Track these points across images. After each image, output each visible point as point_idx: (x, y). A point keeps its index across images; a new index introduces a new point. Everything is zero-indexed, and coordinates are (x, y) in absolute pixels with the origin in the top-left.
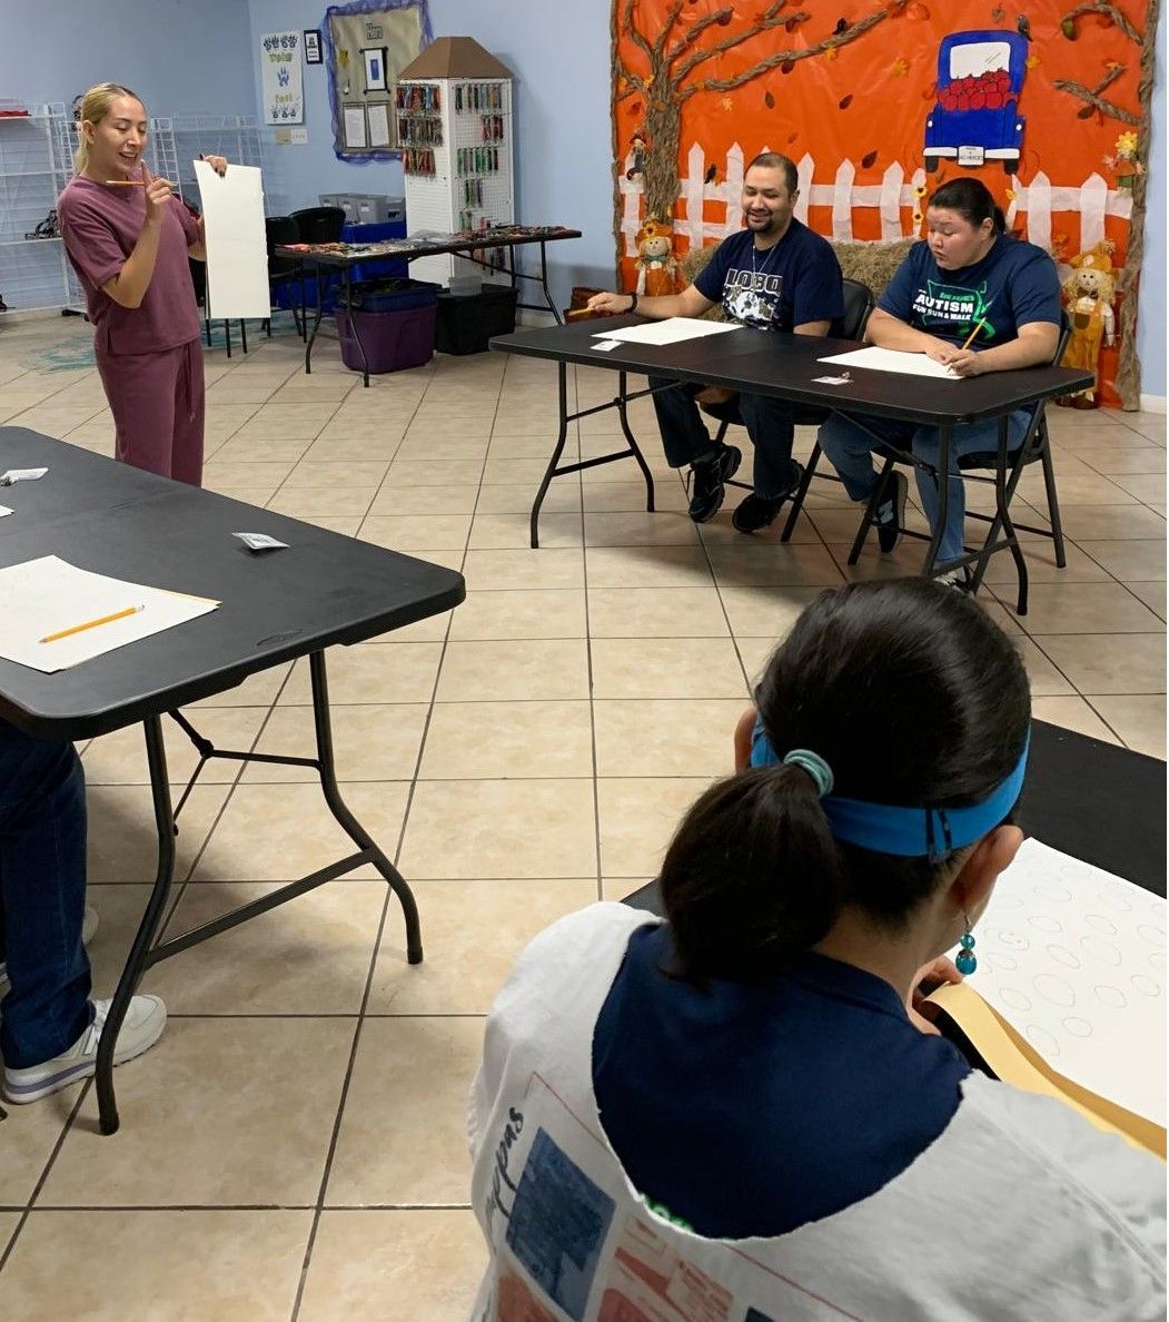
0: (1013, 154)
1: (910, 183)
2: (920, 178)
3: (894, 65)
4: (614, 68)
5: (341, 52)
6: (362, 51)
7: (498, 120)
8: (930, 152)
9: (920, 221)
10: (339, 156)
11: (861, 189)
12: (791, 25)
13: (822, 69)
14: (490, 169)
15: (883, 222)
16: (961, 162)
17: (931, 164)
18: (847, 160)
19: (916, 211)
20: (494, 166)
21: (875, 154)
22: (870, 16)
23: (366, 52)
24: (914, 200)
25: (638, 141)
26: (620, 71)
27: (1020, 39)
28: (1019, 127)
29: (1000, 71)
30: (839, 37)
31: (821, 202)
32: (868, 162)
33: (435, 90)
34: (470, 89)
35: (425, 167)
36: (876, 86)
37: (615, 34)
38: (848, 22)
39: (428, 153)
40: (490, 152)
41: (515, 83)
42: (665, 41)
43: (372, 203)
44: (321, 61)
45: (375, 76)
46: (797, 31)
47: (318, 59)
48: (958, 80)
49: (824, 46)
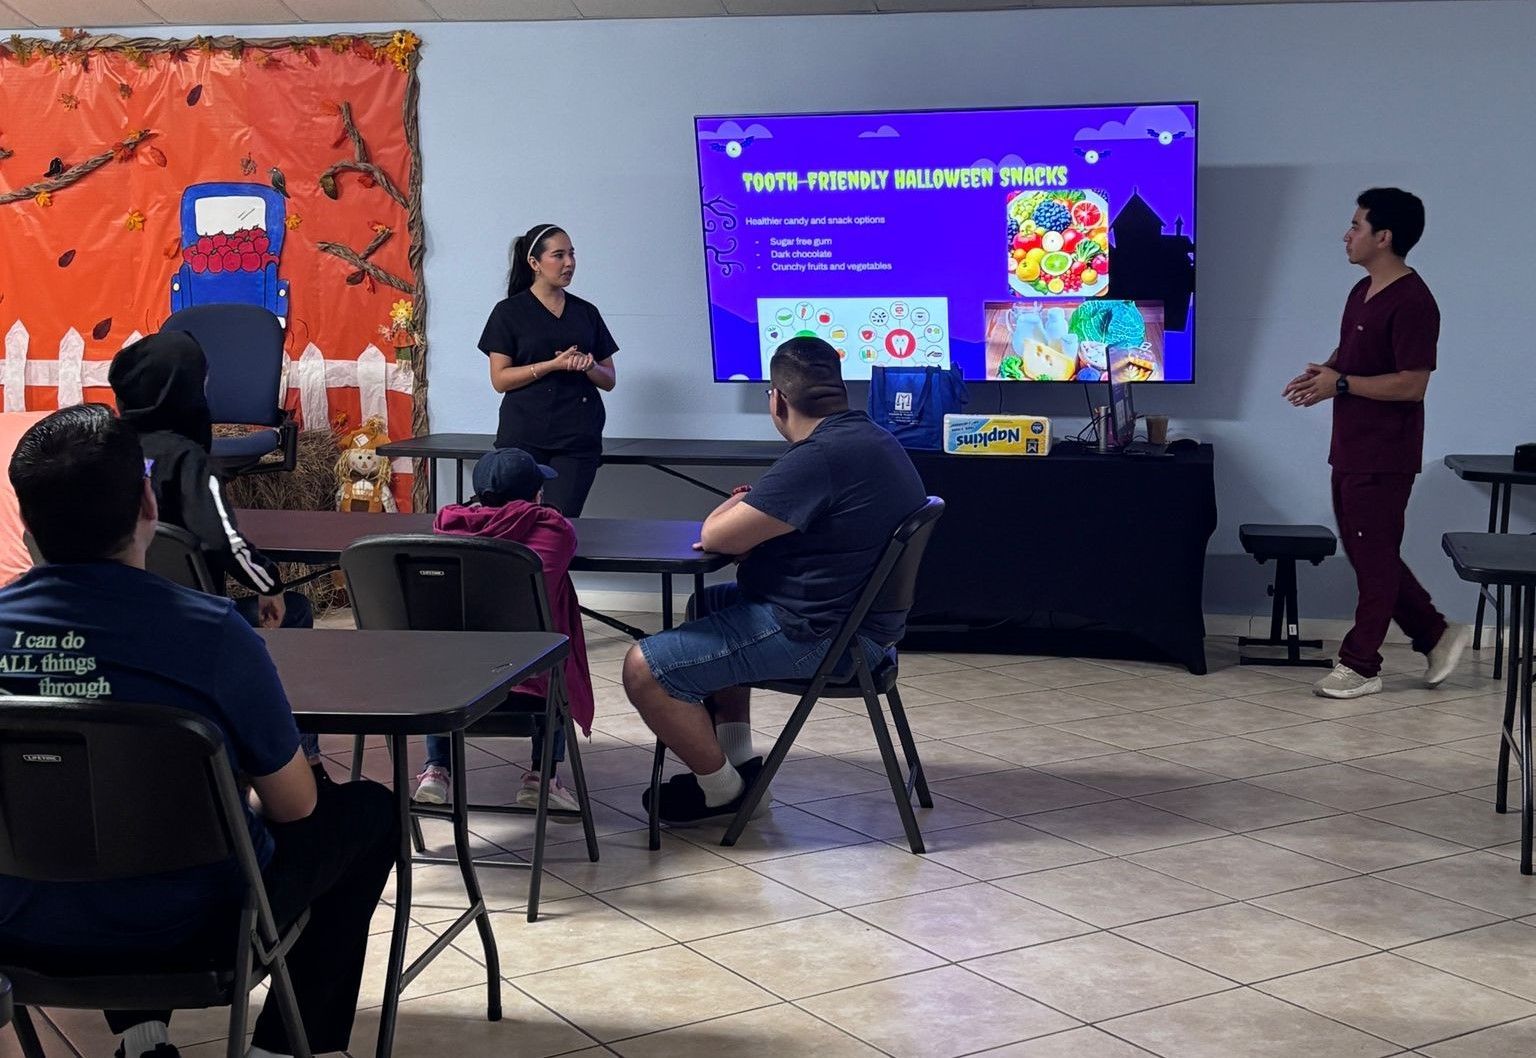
3: (126, 216)
11: (95, 365)
13: (32, 217)
18: (72, 330)
21: (108, 322)
22: (92, 158)
27: (275, 191)
28: (282, 293)
29: (256, 228)
30: (52, 180)
31: (42, 382)
32: (101, 332)
36: (104, 241)
38: (65, 162)
48: (206, 236)
49: (33, 190)
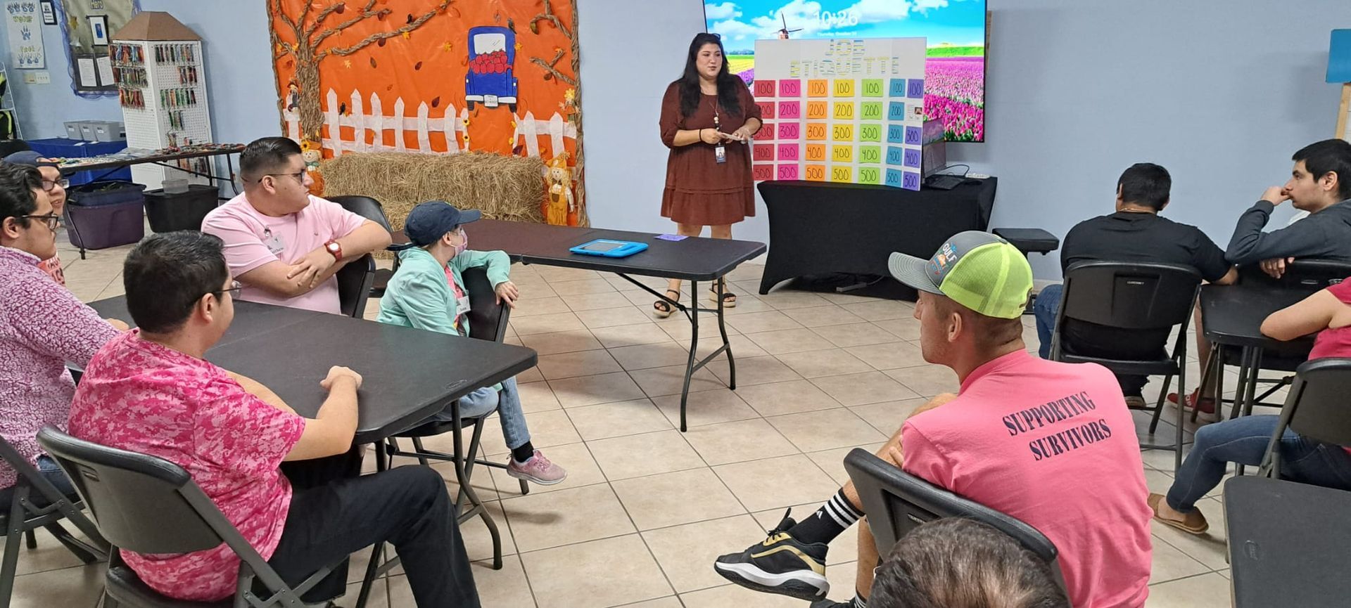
0: (512, 100)
1: (460, 117)
2: (465, 113)
3: (444, 44)
4: (272, 37)
5: (71, 16)
6: (88, 17)
7: (192, 69)
8: (469, 98)
9: (468, 140)
10: (76, 92)
11: (433, 120)
12: (381, 16)
13: (402, 45)
14: (188, 103)
15: (447, 141)
16: (486, 105)
17: (471, 105)
18: (423, 102)
19: (465, 134)
20: (192, 101)
21: (438, 99)
22: (426, 14)
23: (91, 18)
24: (463, 128)
25: (293, 86)
26: (276, 40)
27: (510, 31)
28: (515, 84)
29: (501, 51)
30: (410, 25)
31: (411, 128)
32: (435, 103)
33: (139, 49)
34: (167, 48)
35: (136, 101)
36: (435, 57)
37: (271, 14)
38: (413, 16)
39: (138, 92)
40: (187, 92)
41: (204, 45)
42: (303, 23)
43: (106, 127)
44: (55, 23)
45: (100, 35)
46: (385, 20)
47: (53, 21)
48: (479, 55)
49: (401, 30)
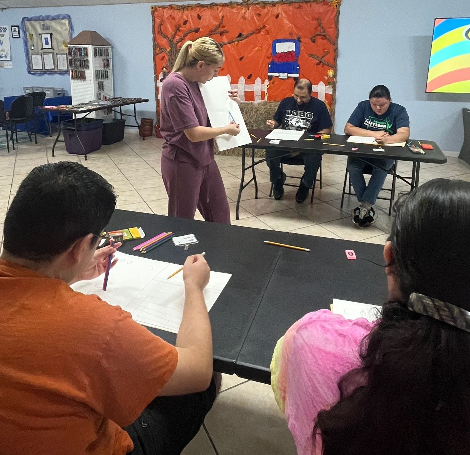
0: (297, 75)
1: (264, 83)
2: (267, 82)
3: (257, 48)
4: (154, 45)
5: (30, 34)
6: (40, 34)
7: (108, 61)
8: (270, 74)
9: (267, 95)
10: (29, 72)
11: (247, 85)
12: (221, 34)
13: (233, 48)
15: (255, 95)
16: (280, 78)
17: (270, 78)
18: (242, 77)
19: (266, 92)
20: (107, 77)
21: (252, 74)
22: (249, 32)
23: (42, 35)
24: (265, 89)
25: (164, 69)
26: (156, 45)
27: (298, 41)
28: (298, 67)
29: (292, 51)
30: (238, 39)
32: (249, 77)
33: (86, 49)
35: (81, 76)
36: (252, 54)
37: (154, 33)
38: (242, 34)
39: (83, 72)
40: (105, 72)
41: (112, 48)
42: (174, 37)
43: (52, 91)
44: (19, 37)
45: (47, 43)
46: (223, 35)
47: (18, 36)
48: (279, 53)
49: (234, 41)
